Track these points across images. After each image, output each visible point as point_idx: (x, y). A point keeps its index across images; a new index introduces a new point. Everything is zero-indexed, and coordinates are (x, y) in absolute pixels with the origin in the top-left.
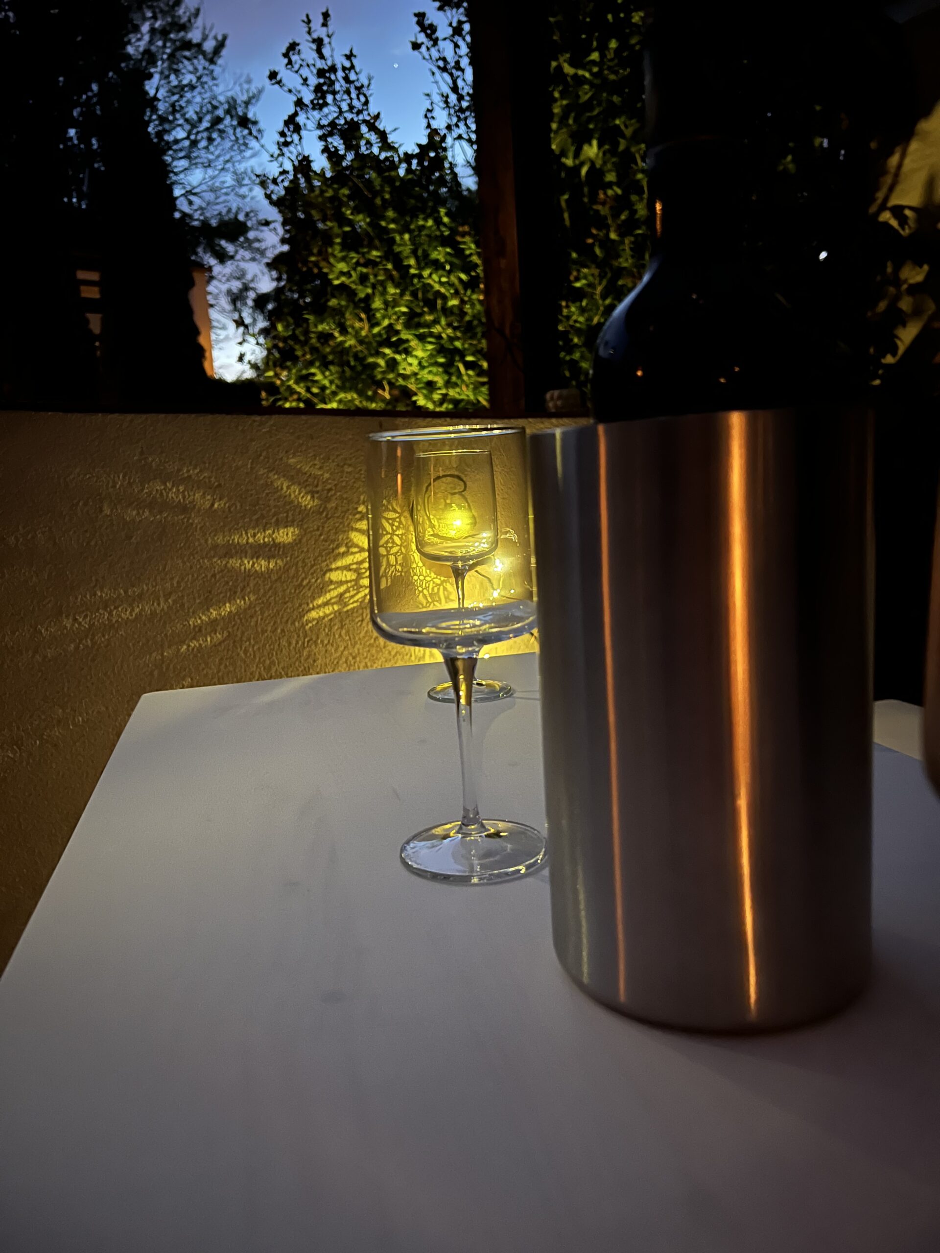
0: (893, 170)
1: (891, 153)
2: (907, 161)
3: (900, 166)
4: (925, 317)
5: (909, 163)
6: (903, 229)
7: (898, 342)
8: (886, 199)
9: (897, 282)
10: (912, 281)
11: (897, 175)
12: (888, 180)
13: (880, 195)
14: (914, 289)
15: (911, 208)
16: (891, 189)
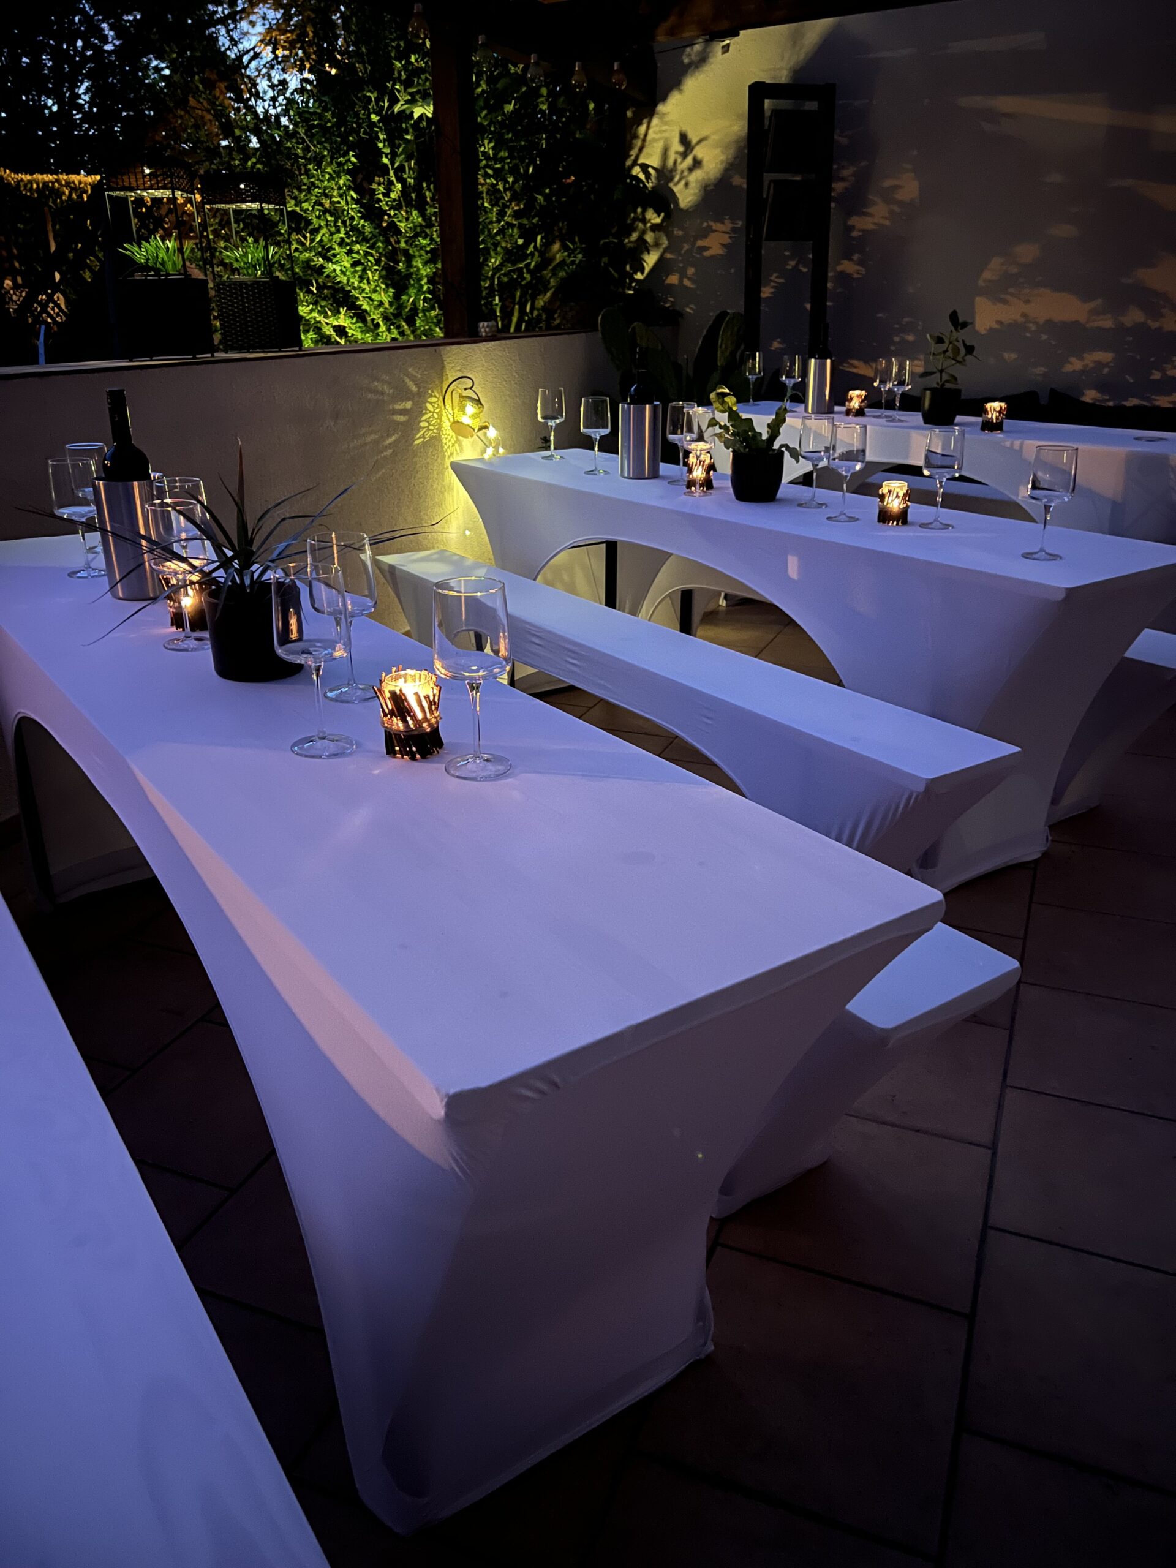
0: (642, 136)
1: (640, 124)
2: (650, 132)
3: (646, 135)
4: (661, 250)
5: (651, 135)
6: (648, 182)
7: (645, 264)
8: (637, 157)
9: (644, 221)
10: (653, 222)
11: (644, 140)
12: (639, 143)
13: (634, 153)
14: (655, 228)
15: (653, 168)
16: (641, 150)
